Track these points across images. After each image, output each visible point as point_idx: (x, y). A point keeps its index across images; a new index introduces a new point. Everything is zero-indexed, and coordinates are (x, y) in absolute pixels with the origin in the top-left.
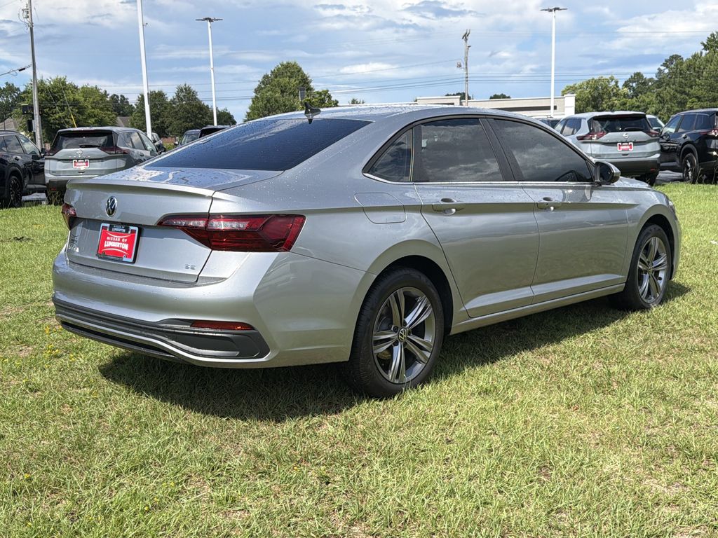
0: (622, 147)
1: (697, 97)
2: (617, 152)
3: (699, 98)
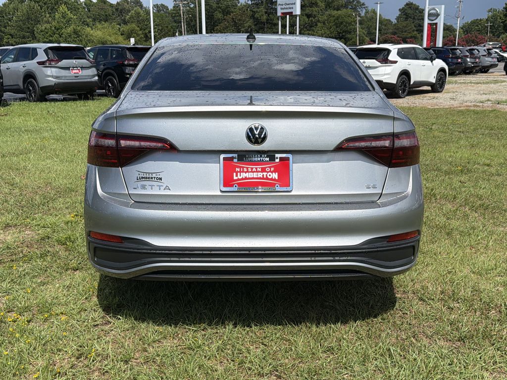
0: (74, 71)
1: (11, 35)
2: (71, 75)
3: (12, 36)
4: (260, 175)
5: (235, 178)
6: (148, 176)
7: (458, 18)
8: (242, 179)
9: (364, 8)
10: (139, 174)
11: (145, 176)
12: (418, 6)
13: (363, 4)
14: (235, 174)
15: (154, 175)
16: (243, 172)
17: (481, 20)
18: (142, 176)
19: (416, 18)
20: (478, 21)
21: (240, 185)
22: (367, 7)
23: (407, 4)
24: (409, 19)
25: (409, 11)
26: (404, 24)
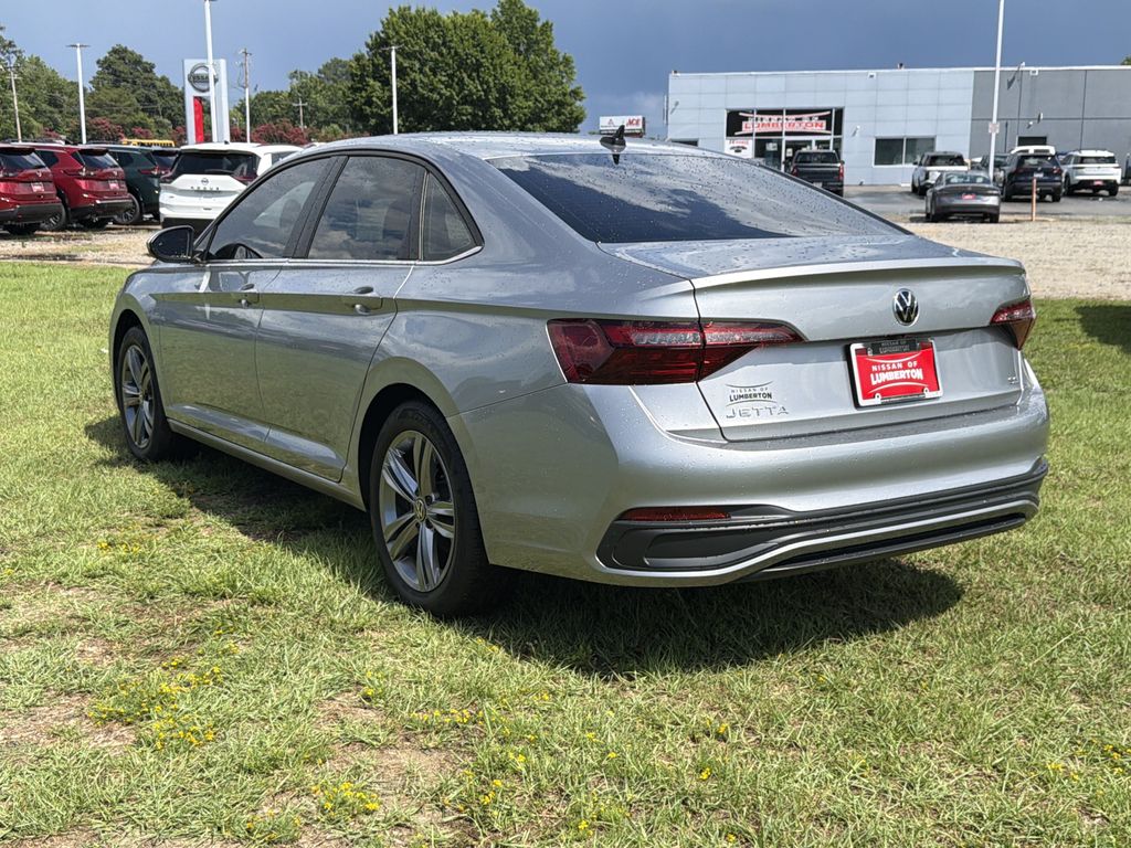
4: (902, 374)
5: (874, 383)
6: (748, 393)
7: (245, 88)
8: (883, 384)
9: (14, 52)
10: (733, 391)
11: (743, 393)
12: (141, 57)
13: (11, 44)
14: (872, 376)
15: (758, 390)
16: (881, 371)
17: (277, 94)
18: (739, 393)
19: (138, 81)
20: (272, 96)
21: (884, 393)
22: (20, 52)
23: (115, 51)
24: (125, 83)
25: (121, 67)
26: (114, 93)
